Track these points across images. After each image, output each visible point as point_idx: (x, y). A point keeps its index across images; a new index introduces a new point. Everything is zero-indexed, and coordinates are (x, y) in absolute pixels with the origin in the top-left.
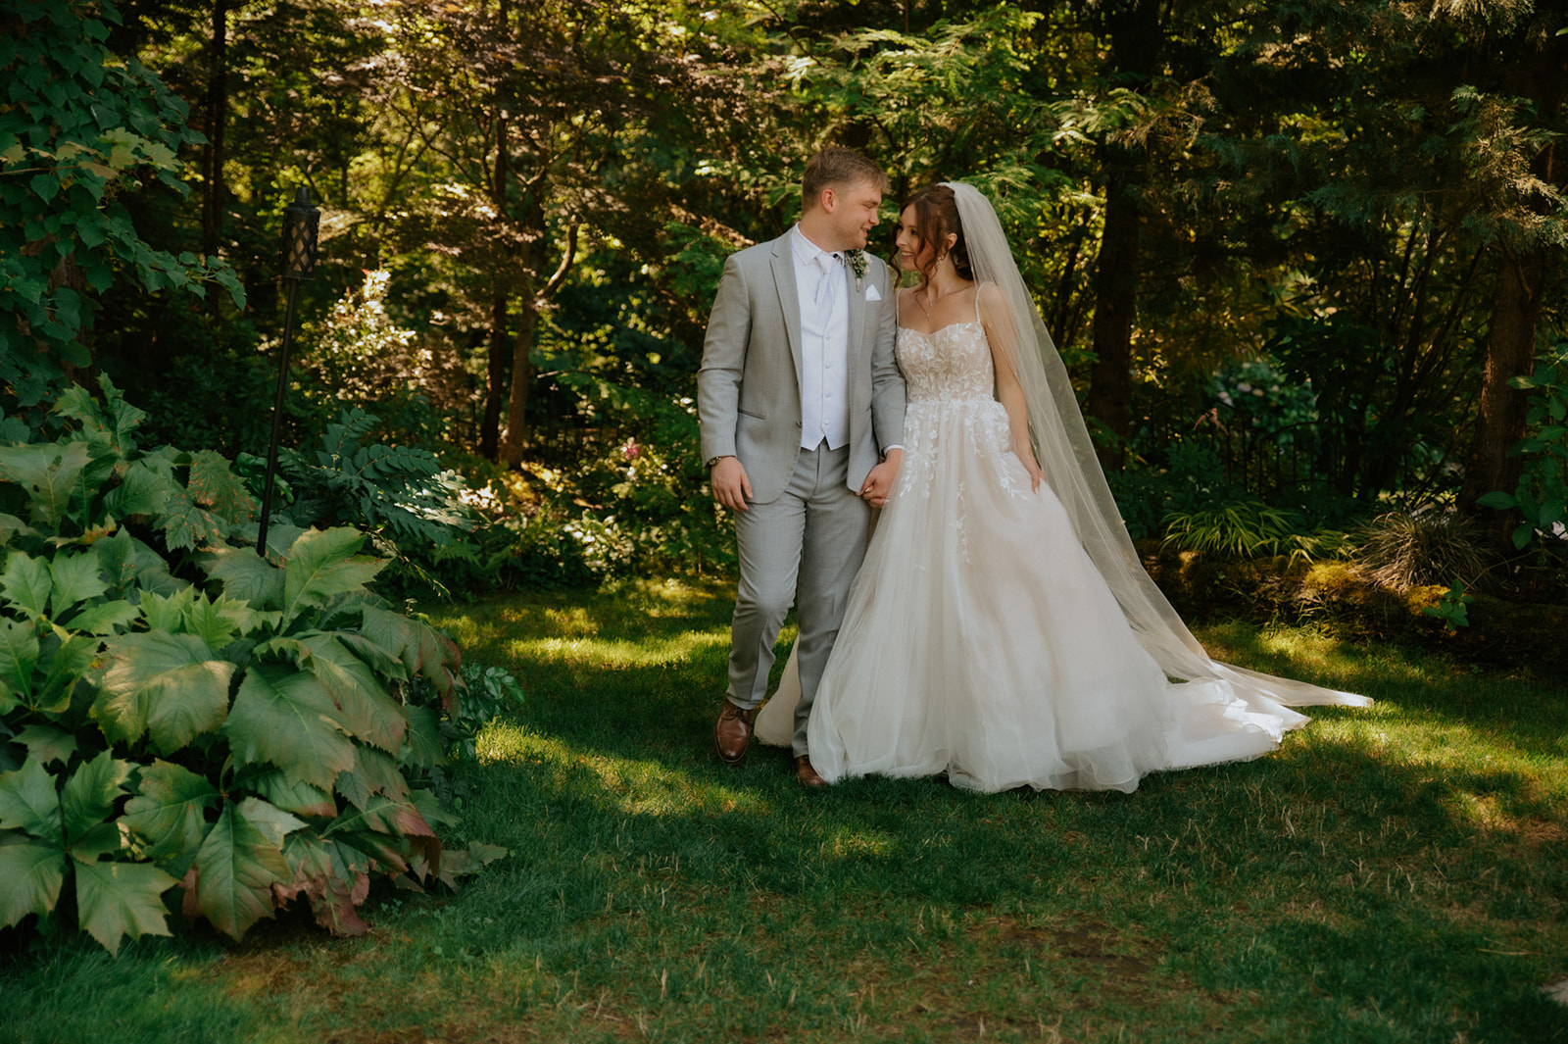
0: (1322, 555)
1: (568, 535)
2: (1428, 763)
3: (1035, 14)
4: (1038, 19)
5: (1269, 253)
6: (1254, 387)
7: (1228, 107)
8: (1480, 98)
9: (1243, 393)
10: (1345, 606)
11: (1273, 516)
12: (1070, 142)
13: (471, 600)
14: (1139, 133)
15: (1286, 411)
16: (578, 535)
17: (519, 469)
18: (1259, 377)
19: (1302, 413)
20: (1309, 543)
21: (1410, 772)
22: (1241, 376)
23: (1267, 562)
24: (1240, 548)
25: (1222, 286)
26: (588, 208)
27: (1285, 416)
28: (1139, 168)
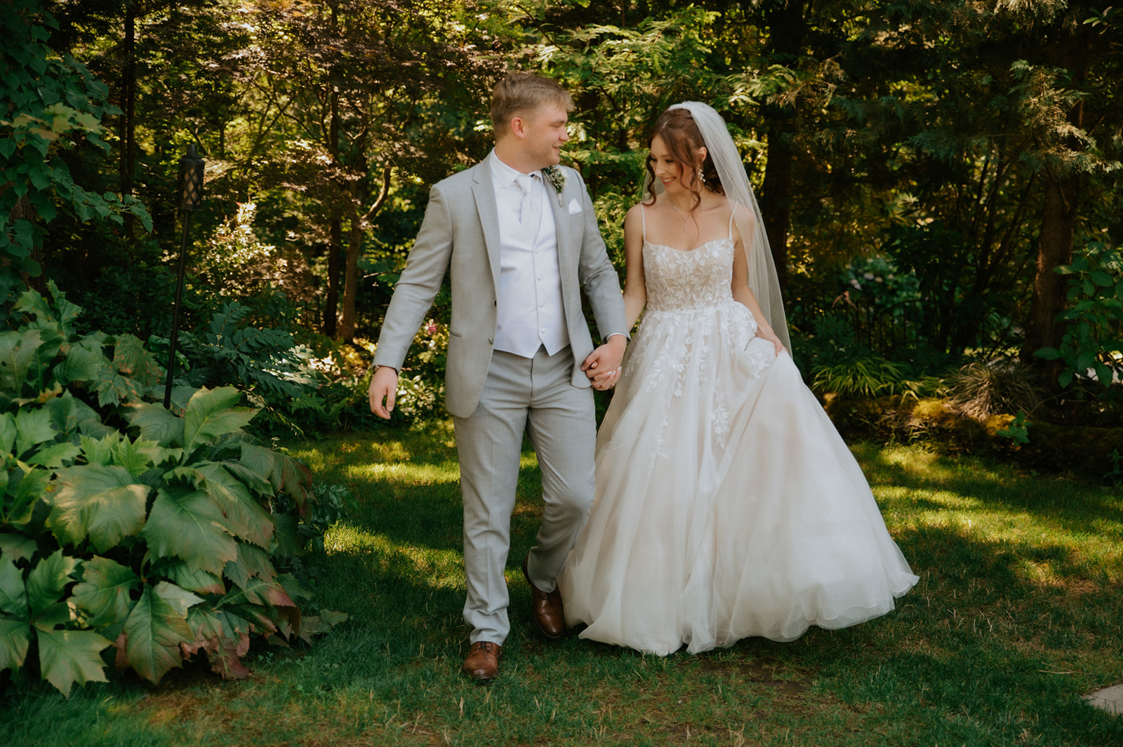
0: (925, 394)
2: (1001, 541)
3: (715, 13)
4: (717, 17)
5: (883, 179)
6: (876, 276)
7: (853, 77)
8: (1030, 68)
9: (868, 281)
10: (941, 430)
11: (890, 367)
12: (741, 104)
13: (319, 438)
14: (790, 97)
15: (898, 293)
17: (351, 343)
18: (879, 269)
19: (911, 294)
20: (915, 385)
21: (988, 547)
22: (866, 268)
23: (886, 400)
24: (867, 390)
25: (851, 204)
26: (397, 156)
27: (898, 296)
28: (790, 121)
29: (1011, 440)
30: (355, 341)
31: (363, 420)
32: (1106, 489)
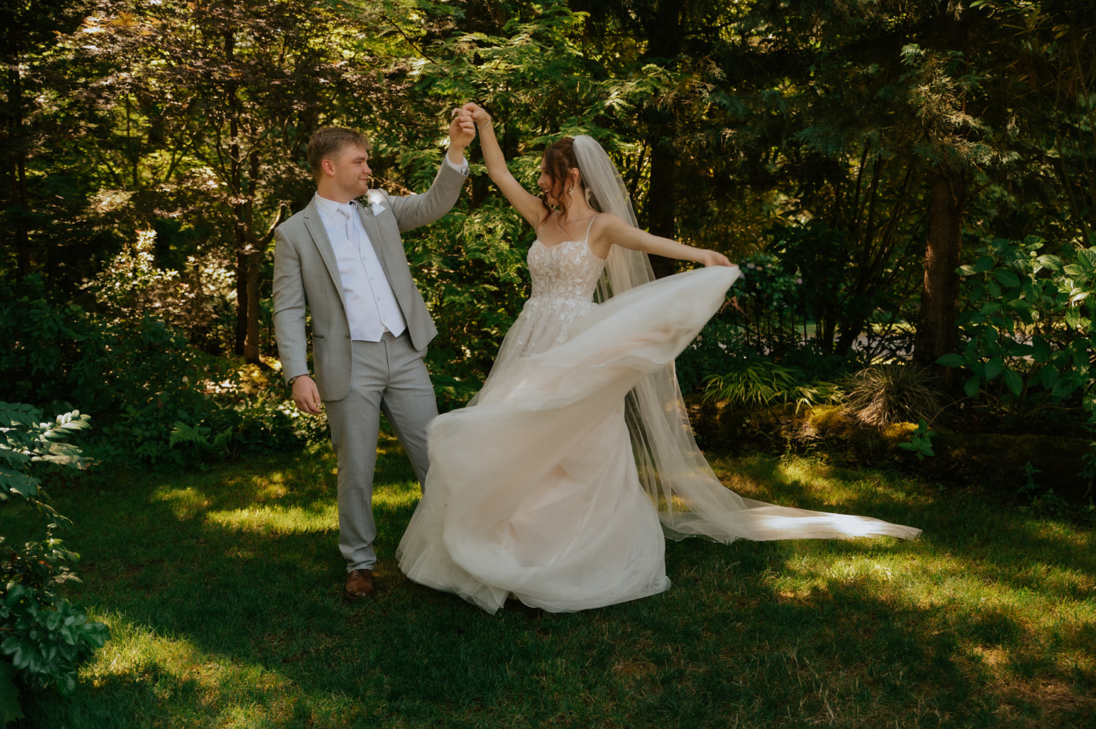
0: (819, 401)
1: (280, 413)
2: (932, 605)
3: (584, 13)
4: (586, 17)
5: (764, 182)
6: (756, 265)
7: (732, 80)
8: (922, 53)
9: (750, 270)
10: (839, 440)
11: (781, 373)
12: (617, 108)
13: (204, 469)
14: (667, 95)
15: (777, 279)
16: (287, 412)
17: (257, 362)
18: (759, 259)
19: (787, 279)
20: (809, 392)
22: (748, 259)
23: (779, 408)
24: (760, 399)
25: (734, 205)
26: (281, 178)
27: (776, 282)
28: (669, 125)
29: (916, 452)
30: (261, 359)
31: (252, 447)
32: (1023, 509)
